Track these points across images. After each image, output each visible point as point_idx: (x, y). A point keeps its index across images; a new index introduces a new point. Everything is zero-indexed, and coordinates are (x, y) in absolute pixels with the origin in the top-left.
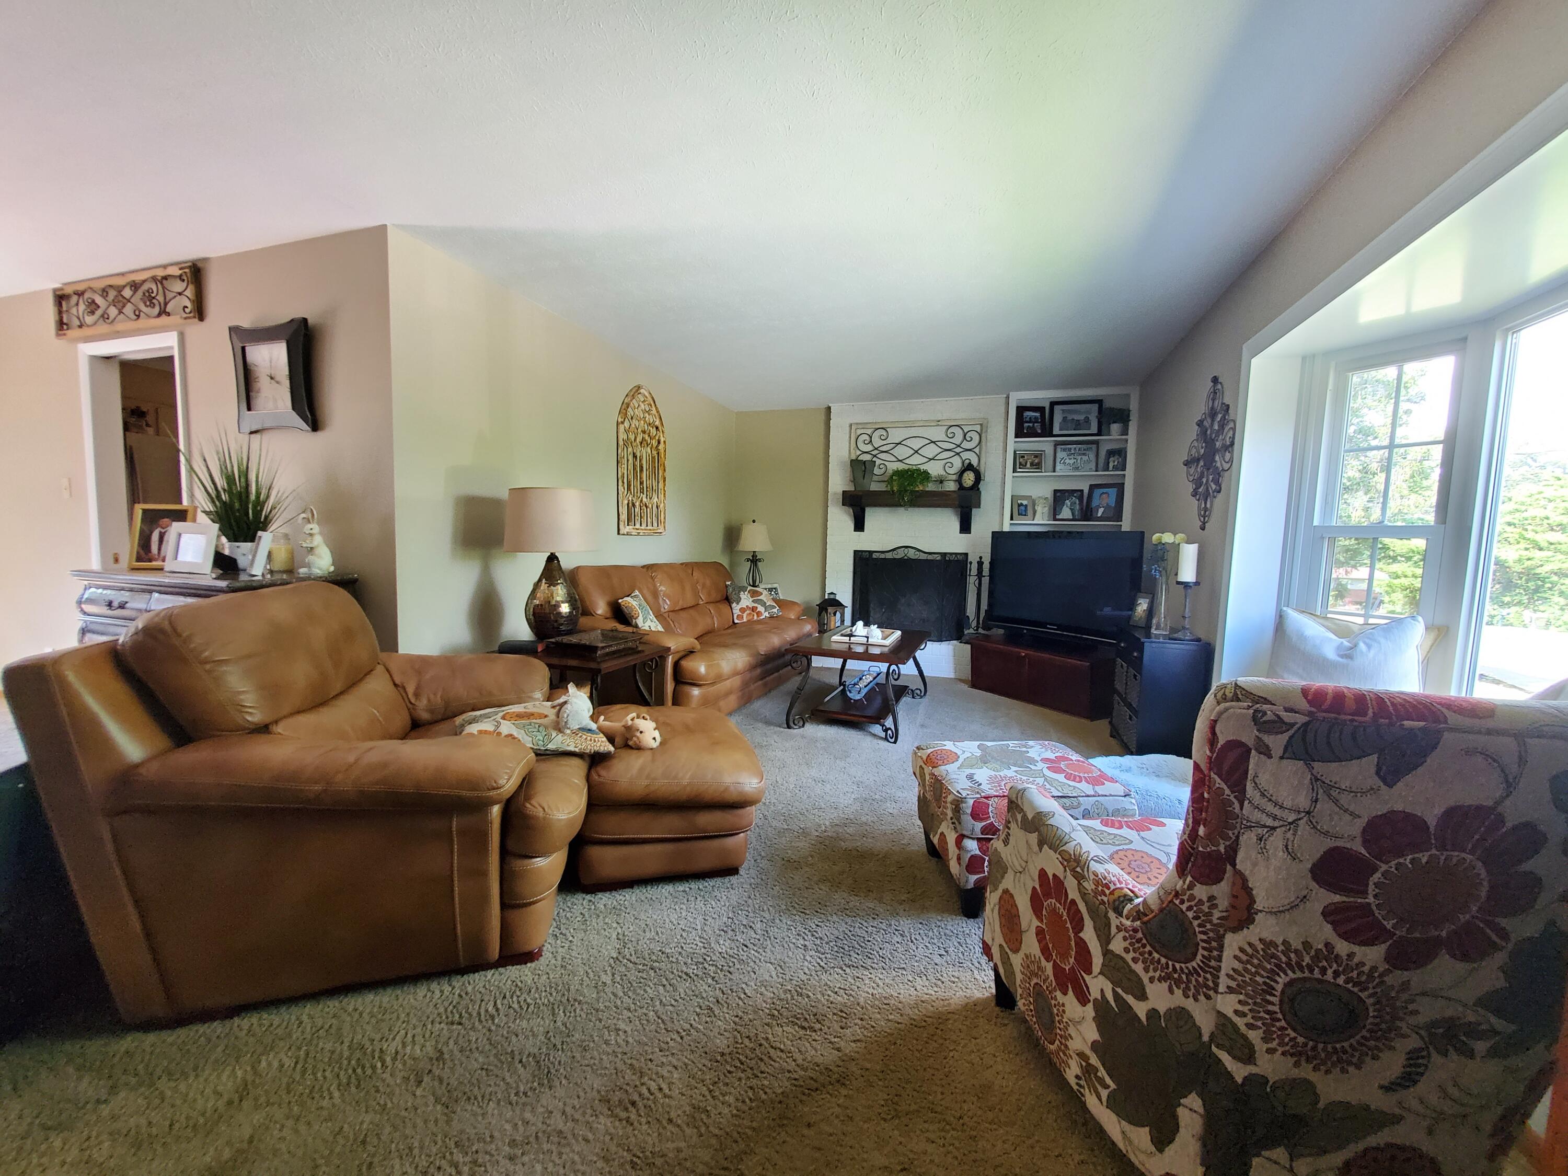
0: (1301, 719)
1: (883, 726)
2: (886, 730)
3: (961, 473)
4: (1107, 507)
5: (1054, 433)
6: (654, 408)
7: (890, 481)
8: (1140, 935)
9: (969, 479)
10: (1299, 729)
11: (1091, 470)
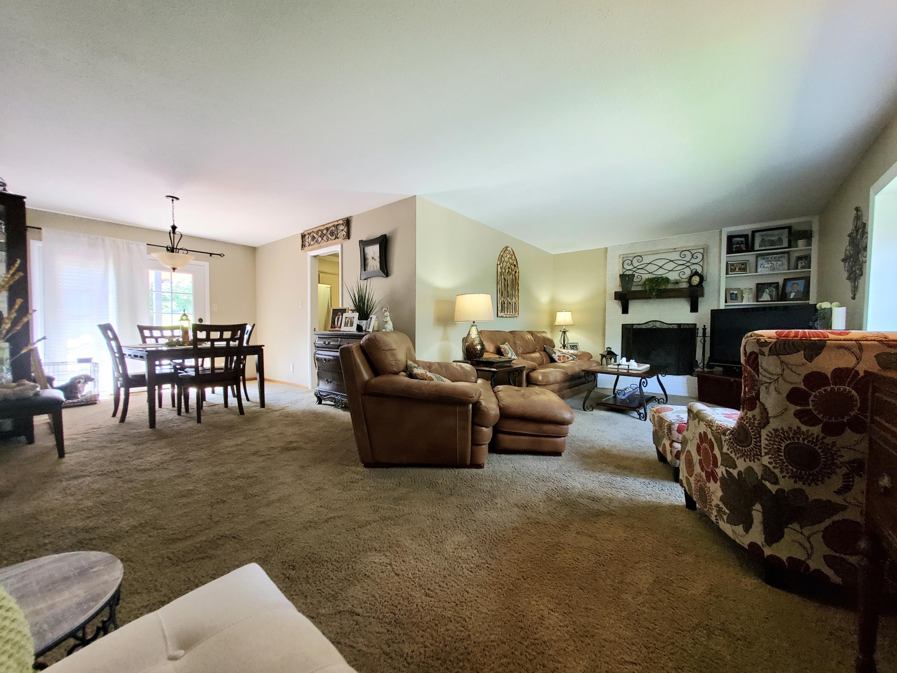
0: (774, 340)
1: (638, 412)
2: (640, 414)
3: (691, 277)
4: (797, 292)
5: (756, 249)
6: (513, 256)
7: (644, 284)
8: (732, 440)
9: (696, 280)
10: (773, 344)
11: (784, 269)
